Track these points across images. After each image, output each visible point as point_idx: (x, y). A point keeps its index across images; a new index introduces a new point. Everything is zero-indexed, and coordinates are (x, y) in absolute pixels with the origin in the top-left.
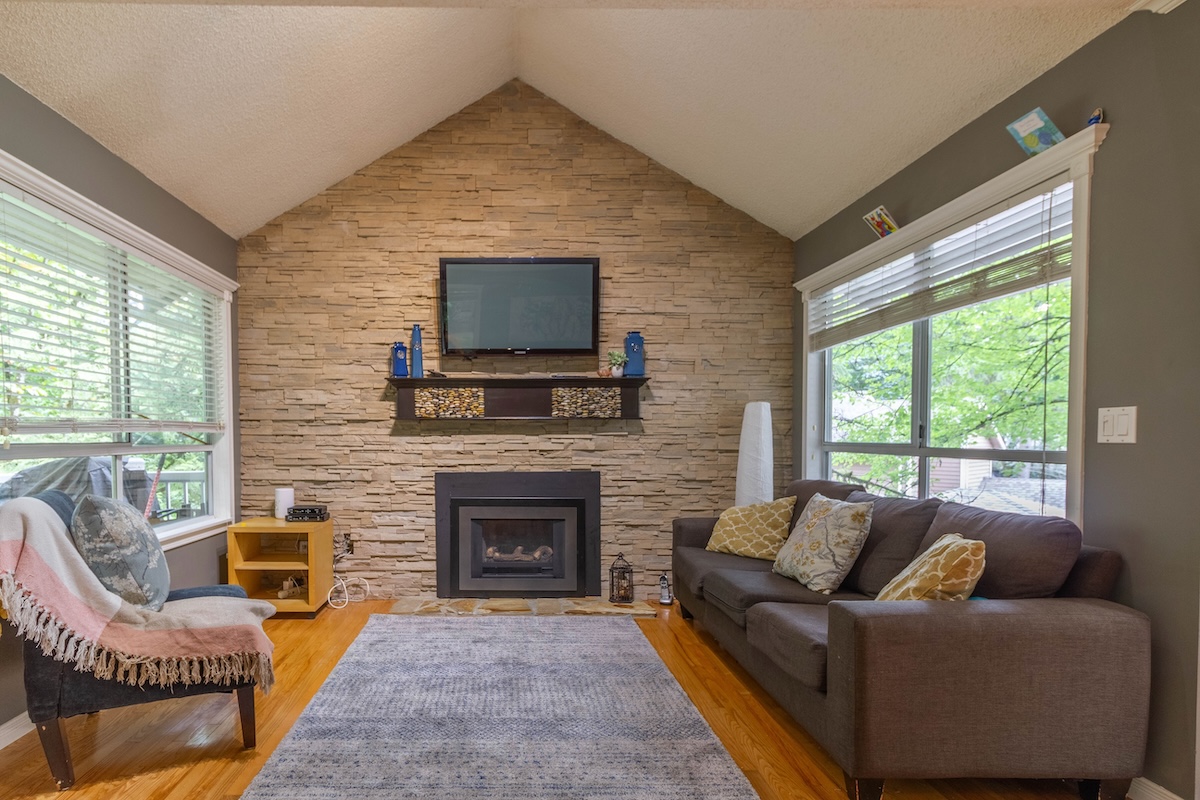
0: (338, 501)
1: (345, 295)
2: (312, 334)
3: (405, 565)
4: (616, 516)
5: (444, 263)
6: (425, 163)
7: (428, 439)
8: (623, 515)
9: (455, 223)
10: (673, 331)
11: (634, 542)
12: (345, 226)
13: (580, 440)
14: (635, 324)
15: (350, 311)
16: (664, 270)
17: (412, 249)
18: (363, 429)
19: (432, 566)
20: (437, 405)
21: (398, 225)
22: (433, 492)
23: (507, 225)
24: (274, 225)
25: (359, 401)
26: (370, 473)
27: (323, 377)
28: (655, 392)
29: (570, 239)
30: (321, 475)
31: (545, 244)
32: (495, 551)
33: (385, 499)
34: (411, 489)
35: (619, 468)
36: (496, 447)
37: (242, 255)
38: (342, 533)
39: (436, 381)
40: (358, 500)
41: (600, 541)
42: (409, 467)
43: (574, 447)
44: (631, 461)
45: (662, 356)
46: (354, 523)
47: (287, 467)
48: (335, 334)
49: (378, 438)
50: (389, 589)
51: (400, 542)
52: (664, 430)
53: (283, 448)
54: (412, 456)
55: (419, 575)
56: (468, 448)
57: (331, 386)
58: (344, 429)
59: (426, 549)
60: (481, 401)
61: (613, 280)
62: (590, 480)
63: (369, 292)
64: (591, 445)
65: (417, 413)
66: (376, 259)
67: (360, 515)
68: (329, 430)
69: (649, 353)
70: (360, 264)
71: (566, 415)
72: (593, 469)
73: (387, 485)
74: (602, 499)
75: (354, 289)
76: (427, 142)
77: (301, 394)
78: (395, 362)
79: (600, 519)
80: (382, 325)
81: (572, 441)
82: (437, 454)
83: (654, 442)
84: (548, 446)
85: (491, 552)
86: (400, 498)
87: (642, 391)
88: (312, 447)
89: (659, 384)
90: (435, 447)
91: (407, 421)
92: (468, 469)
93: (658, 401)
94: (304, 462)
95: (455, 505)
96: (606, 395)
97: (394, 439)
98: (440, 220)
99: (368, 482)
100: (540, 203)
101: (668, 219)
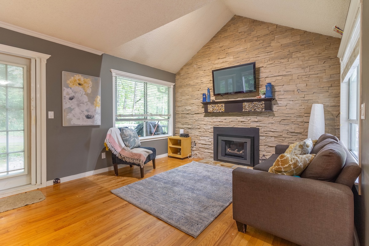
0: (193, 133)
1: (195, 83)
2: (188, 93)
3: (207, 151)
4: (265, 143)
5: (213, 71)
6: (212, 46)
7: (212, 118)
8: (267, 142)
9: (219, 59)
10: (286, 81)
11: (271, 152)
12: (195, 66)
13: (253, 118)
14: (272, 80)
15: (196, 87)
16: (282, 61)
17: (209, 68)
18: (198, 115)
19: (212, 151)
20: (213, 109)
21: (206, 63)
22: (213, 132)
23: (232, 57)
24: (182, 69)
25: (197, 108)
26: (199, 126)
27: (190, 103)
28: (278, 102)
29: (250, 57)
30: (190, 127)
31: (243, 60)
32: (230, 150)
33: (202, 133)
34: (208, 131)
35: (266, 127)
36: (229, 120)
37: (176, 77)
38: (194, 141)
39: (214, 103)
40: (197, 133)
41: (259, 150)
42: (208, 125)
43: (251, 120)
44: (270, 125)
45: (281, 90)
46: (196, 139)
47: (183, 124)
48: (193, 92)
49: (201, 118)
50: (203, 156)
51: (206, 144)
52: (282, 115)
53: (183, 120)
54: (209, 122)
55: (210, 154)
56: (222, 120)
57: (192, 105)
58: (195, 115)
59: (211, 147)
60: (224, 107)
61: (264, 67)
62: (256, 131)
63: (200, 81)
64: (256, 120)
65: (208, 111)
66: (201, 73)
67: (197, 137)
68: (191, 116)
69: (276, 89)
70: (198, 75)
71: (247, 111)
72: (257, 127)
73: (203, 130)
74: (260, 137)
75: (197, 81)
76: (213, 40)
77: (186, 107)
78: (204, 99)
79: (259, 143)
80: (202, 89)
81: (250, 118)
82: (214, 122)
83: (278, 119)
84: (243, 120)
85: (229, 150)
86: (206, 133)
87: (273, 102)
88: (188, 120)
89: (280, 99)
90: (214, 120)
91: (207, 114)
92: (222, 126)
93: (280, 105)
94: (186, 123)
95: (218, 135)
96: (259, 104)
97: (205, 118)
98: (215, 60)
99: (199, 129)
100: (241, 48)
101: (284, 43)
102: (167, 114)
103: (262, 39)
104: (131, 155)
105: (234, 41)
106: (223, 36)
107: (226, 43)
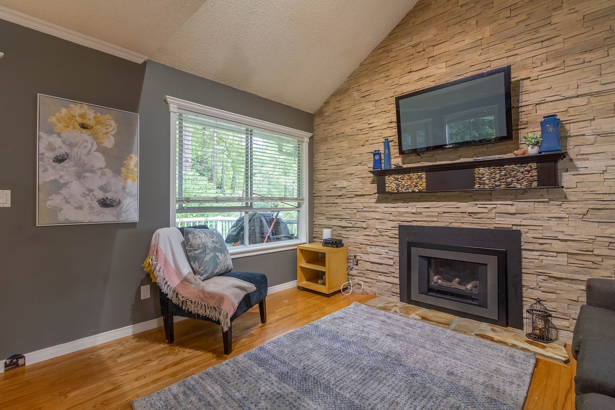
0: (353, 238)
1: (356, 129)
2: (341, 152)
3: (382, 278)
4: (539, 267)
5: (398, 99)
6: (394, 46)
7: (396, 205)
8: (545, 267)
9: (411, 74)
10: (601, 107)
11: (557, 292)
12: (355, 94)
13: (502, 206)
14: (556, 109)
15: (357, 138)
16: (588, 56)
17: (388, 96)
18: (363, 199)
19: (397, 281)
20: (398, 185)
21: (380, 85)
22: (398, 236)
23: (444, 65)
24: (327, 103)
25: (361, 184)
26: (366, 223)
27: (345, 173)
28: (578, 164)
29: (492, 59)
30: (344, 223)
31: (472, 69)
32: (439, 279)
33: (373, 238)
34: (386, 234)
35: (541, 228)
36: (437, 210)
37: (315, 120)
38: (353, 254)
39: (399, 171)
40: (361, 239)
41: (522, 286)
42: (385, 221)
43: (497, 210)
44: (553, 223)
45: (588, 131)
46: (358, 250)
47: (330, 219)
48: (351, 150)
49: (370, 205)
50: (374, 290)
51: (381, 264)
52: (592, 196)
53: (329, 209)
54: (387, 215)
55: (390, 285)
56: (419, 210)
57: (348, 177)
58: (355, 200)
59: (394, 271)
60: (424, 180)
61: (531, 79)
62: (513, 237)
63: (366, 126)
64: (512, 209)
65: (387, 190)
66: (369, 106)
67: (361, 246)
68: (348, 200)
69: (571, 131)
70: (362, 112)
71: (486, 187)
72: (514, 228)
73: (374, 231)
74: (524, 253)
75: (359, 126)
76: (395, 33)
77: (336, 182)
78: (377, 163)
79: (521, 268)
80: (372, 142)
81: (495, 206)
82: (401, 214)
83: (581, 208)
84: (475, 209)
85: (436, 280)
86: (380, 238)
87: (561, 164)
88: (340, 209)
89: (584, 157)
90: (399, 209)
91: (384, 195)
92: (419, 224)
93: (583, 171)
94: (337, 217)
95: (410, 245)
96: (522, 170)
97: (378, 205)
98: (402, 76)
99: (365, 228)
100: (467, 42)
101: (592, 11)
102: (296, 197)
103: (525, 10)
104: (201, 296)
105: (448, 27)
106: (419, 20)
107: (430, 34)
